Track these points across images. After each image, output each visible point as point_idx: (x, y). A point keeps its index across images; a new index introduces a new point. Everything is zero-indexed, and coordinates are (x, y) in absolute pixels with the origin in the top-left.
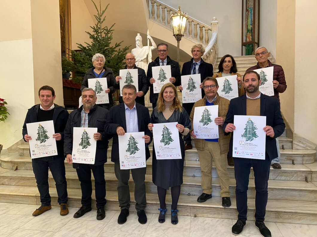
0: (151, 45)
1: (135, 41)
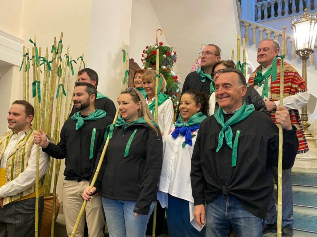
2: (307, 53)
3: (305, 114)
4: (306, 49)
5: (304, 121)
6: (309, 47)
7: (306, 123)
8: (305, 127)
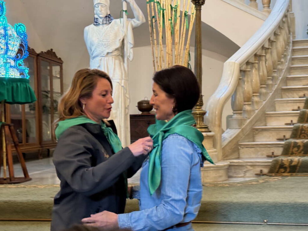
0: (131, 16)
1: (92, 7)
7: (200, 109)
8: (198, 116)
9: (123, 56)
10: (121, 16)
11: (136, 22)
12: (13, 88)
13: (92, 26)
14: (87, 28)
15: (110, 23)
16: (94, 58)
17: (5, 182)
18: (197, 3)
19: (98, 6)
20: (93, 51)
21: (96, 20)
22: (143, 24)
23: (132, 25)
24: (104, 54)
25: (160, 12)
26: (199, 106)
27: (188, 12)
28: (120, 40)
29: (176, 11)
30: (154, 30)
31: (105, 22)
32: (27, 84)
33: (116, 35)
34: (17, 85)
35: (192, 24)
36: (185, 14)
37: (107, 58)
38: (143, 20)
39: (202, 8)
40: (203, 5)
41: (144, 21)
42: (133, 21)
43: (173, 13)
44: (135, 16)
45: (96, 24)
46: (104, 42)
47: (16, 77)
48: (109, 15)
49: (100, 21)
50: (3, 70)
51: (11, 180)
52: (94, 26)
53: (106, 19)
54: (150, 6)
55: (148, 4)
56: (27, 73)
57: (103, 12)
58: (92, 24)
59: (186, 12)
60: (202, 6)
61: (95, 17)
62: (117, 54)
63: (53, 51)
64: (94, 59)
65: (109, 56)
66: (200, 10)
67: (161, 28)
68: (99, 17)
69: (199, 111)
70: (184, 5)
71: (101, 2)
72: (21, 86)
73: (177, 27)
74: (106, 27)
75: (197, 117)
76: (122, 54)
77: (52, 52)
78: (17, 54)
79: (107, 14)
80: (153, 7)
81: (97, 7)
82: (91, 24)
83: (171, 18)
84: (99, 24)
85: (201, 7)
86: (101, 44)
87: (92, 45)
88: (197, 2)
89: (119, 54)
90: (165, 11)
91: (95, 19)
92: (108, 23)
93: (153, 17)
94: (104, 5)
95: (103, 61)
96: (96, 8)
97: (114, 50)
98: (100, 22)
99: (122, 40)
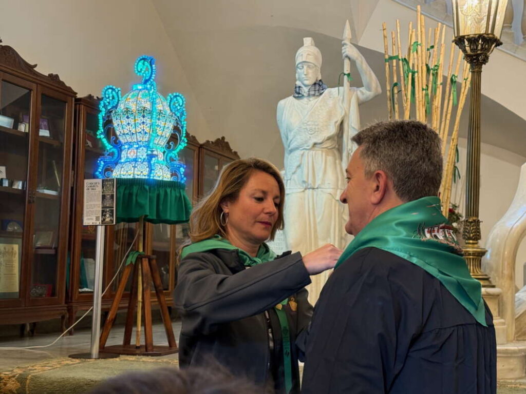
2: (482, 49)
3: (474, 221)
4: (480, 36)
5: (471, 241)
6: (490, 32)
7: (476, 246)
8: (471, 257)
9: (340, 150)
10: (340, 84)
11: (364, 93)
12: (158, 196)
13: (291, 98)
14: (282, 103)
15: (321, 94)
16: (291, 151)
17: (138, 352)
18: (475, 61)
19: (303, 67)
20: (291, 141)
21: (297, 89)
22: (376, 97)
23: (358, 99)
24: (308, 146)
25: (408, 77)
26: (474, 240)
27: (457, 77)
28: (336, 122)
29: (436, 75)
30: (396, 106)
31: (312, 93)
32: (181, 190)
33: (330, 115)
34: (166, 193)
35: (465, 97)
36: (452, 80)
37: (314, 152)
38: (376, 89)
39: (482, 70)
40: (485, 64)
41: (380, 90)
42: (361, 91)
43: (431, 77)
44: (364, 83)
45: (297, 95)
46: (308, 125)
47: (165, 179)
48: (320, 81)
49: (305, 90)
50: (145, 167)
51: (146, 351)
52: (294, 99)
53: (315, 88)
54: (391, 66)
55: (387, 63)
56: (182, 173)
57: (310, 75)
58: (291, 95)
59: (453, 78)
60: (483, 66)
61: (296, 85)
62: (331, 146)
63: (226, 140)
64: (292, 154)
65: (316, 148)
66: (480, 72)
67: (409, 103)
68: (303, 84)
69: (473, 248)
70: (451, 64)
71: (307, 60)
72: (172, 194)
73: (437, 102)
74: (313, 100)
75: (470, 259)
76: (339, 146)
77: (224, 142)
78: (168, 143)
79: (317, 80)
80: (395, 68)
81: (301, 67)
82: (288, 96)
83: (427, 86)
84: (303, 95)
85: (481, 68)
86: (304, 129)
87: (289, 129)
88: (474, 59)
89: (333, 146)
90: (416, 75)
91: (296, 87)
92: (317, 94)
93: (396, 85)
94: (312, 65)
95: (305, 159)
96: (299, 70)
97: (326, 138)
98: (305, 93)
99: (339, 122)
